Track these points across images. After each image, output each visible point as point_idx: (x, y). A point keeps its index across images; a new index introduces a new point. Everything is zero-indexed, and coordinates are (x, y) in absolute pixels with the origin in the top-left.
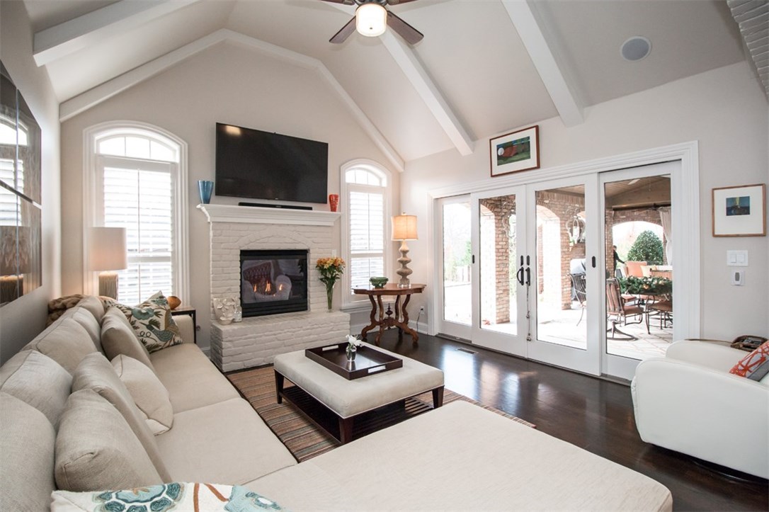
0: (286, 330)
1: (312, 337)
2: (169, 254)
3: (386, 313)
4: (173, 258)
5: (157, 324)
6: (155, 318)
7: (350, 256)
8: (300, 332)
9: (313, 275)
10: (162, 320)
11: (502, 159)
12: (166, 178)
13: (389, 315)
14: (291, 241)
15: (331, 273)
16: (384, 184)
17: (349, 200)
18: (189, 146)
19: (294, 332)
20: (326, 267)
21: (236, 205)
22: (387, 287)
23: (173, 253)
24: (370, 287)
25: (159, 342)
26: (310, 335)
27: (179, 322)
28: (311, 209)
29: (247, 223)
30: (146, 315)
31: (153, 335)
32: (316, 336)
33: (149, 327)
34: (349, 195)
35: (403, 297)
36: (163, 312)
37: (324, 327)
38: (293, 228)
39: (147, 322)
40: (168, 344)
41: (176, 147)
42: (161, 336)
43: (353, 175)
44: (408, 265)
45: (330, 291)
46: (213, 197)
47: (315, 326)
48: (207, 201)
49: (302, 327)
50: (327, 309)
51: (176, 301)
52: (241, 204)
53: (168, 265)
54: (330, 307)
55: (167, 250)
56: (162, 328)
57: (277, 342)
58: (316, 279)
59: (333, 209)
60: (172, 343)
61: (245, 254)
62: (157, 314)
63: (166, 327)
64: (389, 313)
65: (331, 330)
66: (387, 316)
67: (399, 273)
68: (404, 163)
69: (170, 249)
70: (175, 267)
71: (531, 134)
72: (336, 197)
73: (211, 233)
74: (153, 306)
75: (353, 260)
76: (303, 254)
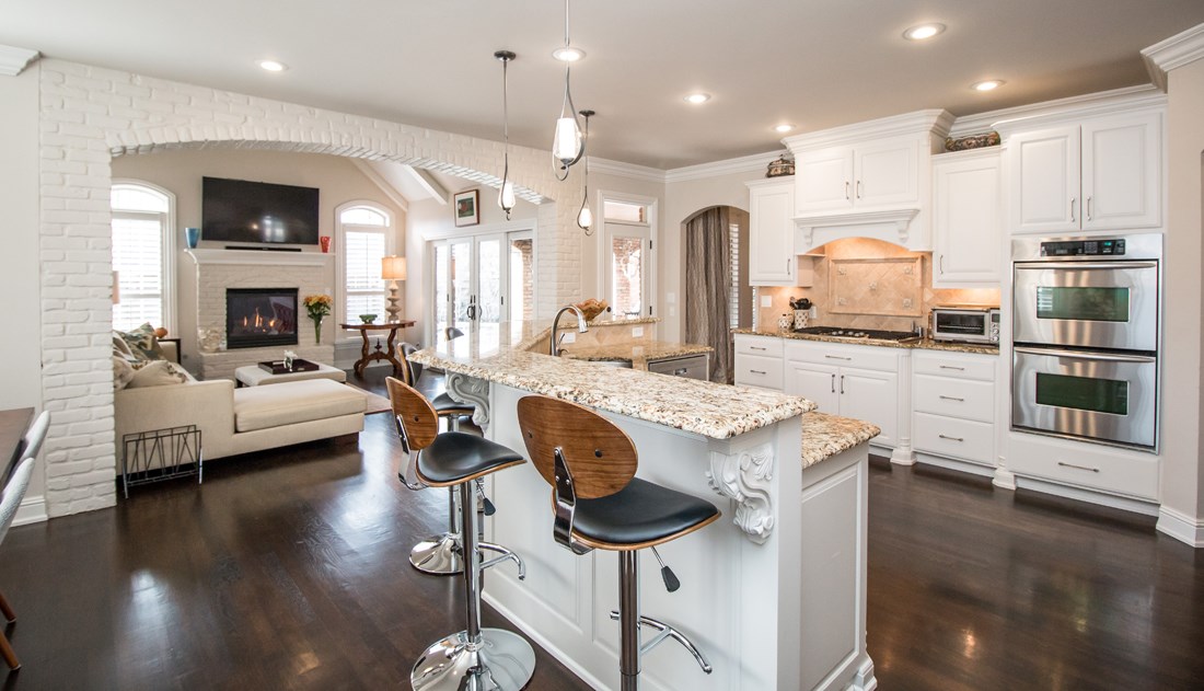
2: (159, 292)
3: (376, 347)
4: (162, 296)
5: (145, 345)
6: (143, 340)
7: (346, 294)
9: (303, 312)
10: (149, 343)
11: (462, 213)
12: (157, 224)
13: (379, 349)
14: (279, 280)
15: (318, 310)
16: (388, 225)
17: (344, 239)
18: (177, 199)
20: (311, 304)
21: (222, 248)
22: (375, 323)
23: (162, 290)
24: (361, 323)
27: (165, 347)
28: (300, 250)
29: (232, 265)
30: (136, 338)
33: (139, 347)
34: (344, 236)
36: (151, 337)
38: (282, 269)
39: (137, 343)
41: (166, 198)
43: (350, 215)
44: (397, 303)
45: (317, 325)
46: (200, 242)
48: (194, 246)
50: (315, 343)
51: (163, 332)
52: (227, 248)
53: (158, 301)
54: (318, 341)
55: (156, 288)
56: (149, 348)
58: (306, 315)
59: (325, 250)
61: (232, 292)
62: (145, 338)
64: (378, 347)
66: (377, 350)
67: (388, 310)
68: (407, 204)
69: (160, 287)
70: (164, 303)
71: (473, 195)
72: (328, 238)
73: (198, 274)
74: (143, 332)
75: (350, 298)
76: (293, 292)
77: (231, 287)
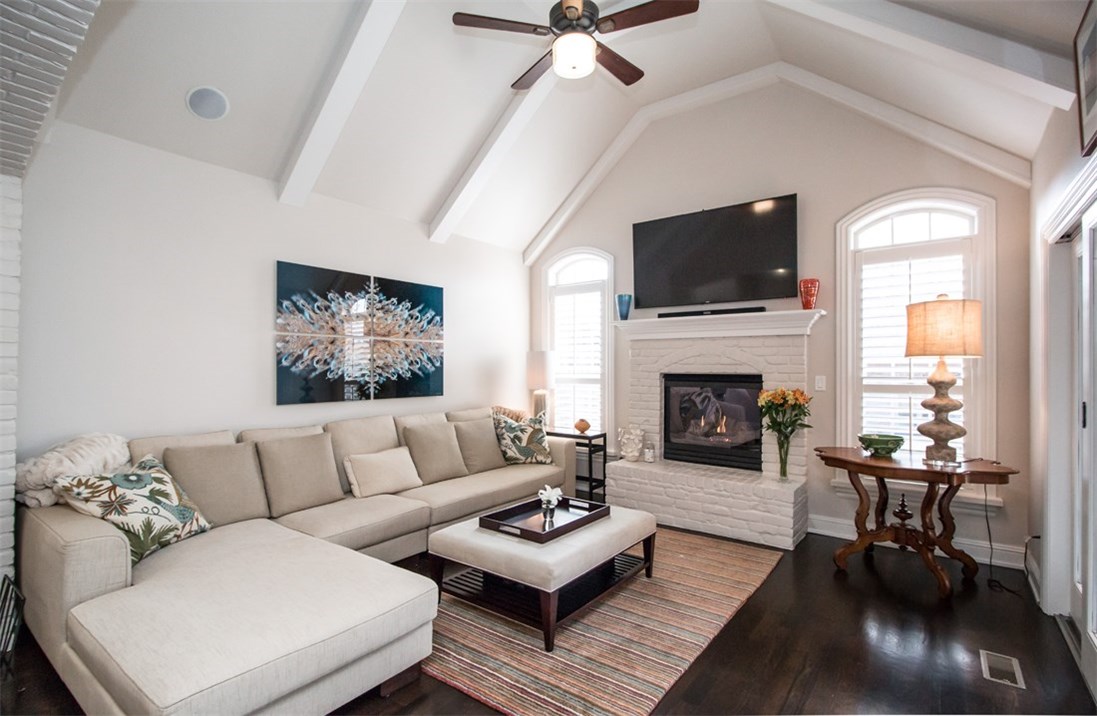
0: (679, 486)
1: (717, 507)
3: (896, 514)
4: (602, 381)
5: (520, 439)
6: (519, 433)
7: (860, 388)
8: (699, 494)
10: (525, 437)
13: (903, 519)
14: (728, 361)
15: (787, 416)
19: (690, 492)
21: (654, 317)
23: (601, 375)
25: (518, 456)
26: (716, 503)
28: (762, 309)
29: (668, 339)
31: (514, 449)
32: (725, 508)
33: (513, 441)
34: (857, 273)
35: (943, 487)
37: (740, 499)
38: (735, 342)
39: (512, 436)
40: (529, 460)
42: (521, 450)
44: (950, 416)
45: (782, 444)
46: (631, 312)
47: (724, 493)
48: (625, 317)
49: (702, 488)
50: (779, 475)
52: (660, 316)
53: (598, 387)
54: (783, 473)
56: (524, 444)
57: (665, 497)
59: (806, 305)
60: (534, 460)
61: (670, 379)
62: (522, 431)
63: (528, 444)
64: (904, 514)
65: (754, 508)
66: (899, 521)
67: (927, 430)
70: (603, 389)
72: (815, 282)
73: (630, 354)
75: (868, 399)
76: (755, 381)
77: (666, 371)
